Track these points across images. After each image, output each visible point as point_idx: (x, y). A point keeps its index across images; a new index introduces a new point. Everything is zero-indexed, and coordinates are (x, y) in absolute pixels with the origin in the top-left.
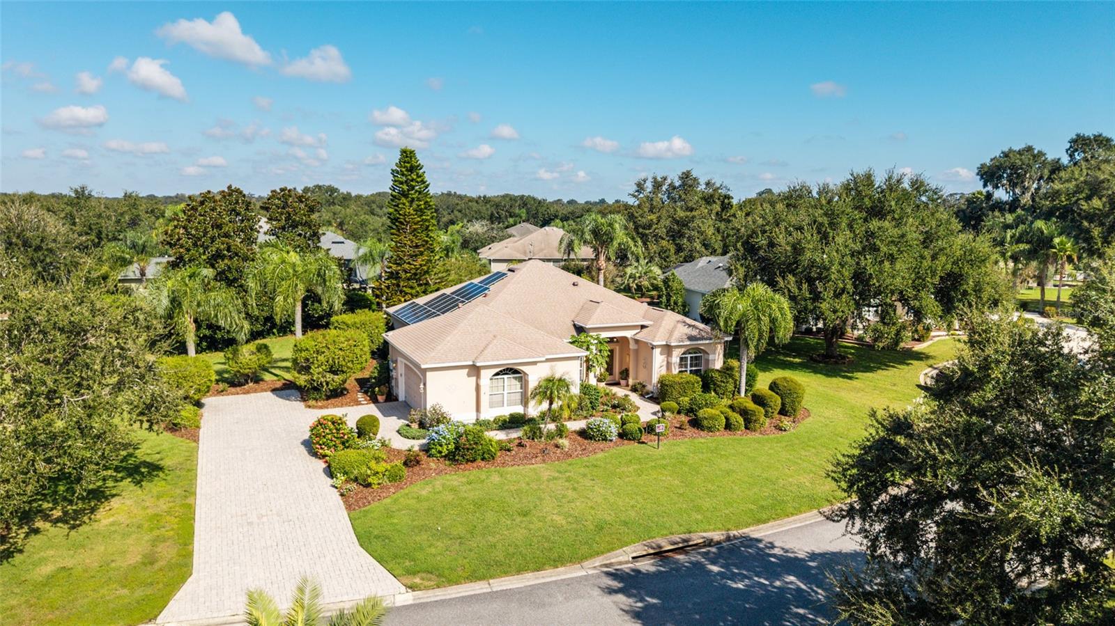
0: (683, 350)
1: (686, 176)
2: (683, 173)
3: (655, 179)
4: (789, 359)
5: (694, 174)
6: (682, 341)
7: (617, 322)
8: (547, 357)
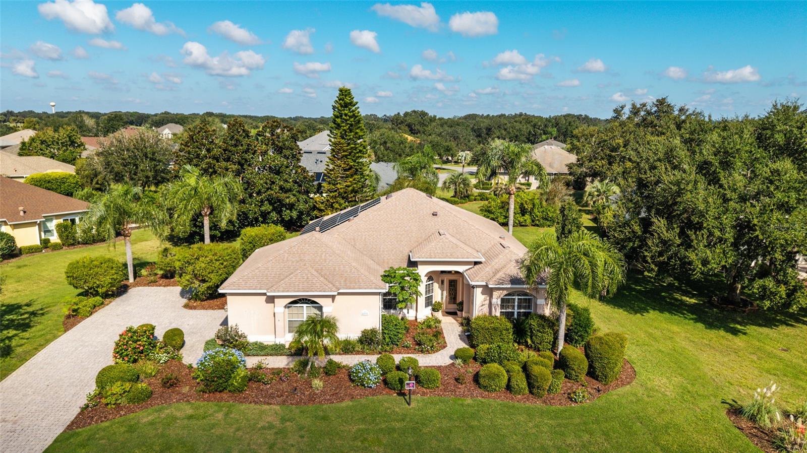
0: (505, 292)
1: (661, 102)
2: (657, 101)
3: (634, 106)
4: (684, 298)
5: (669, 101)
6: (502, 284)
7: (447, 257)
8: (341, 291)
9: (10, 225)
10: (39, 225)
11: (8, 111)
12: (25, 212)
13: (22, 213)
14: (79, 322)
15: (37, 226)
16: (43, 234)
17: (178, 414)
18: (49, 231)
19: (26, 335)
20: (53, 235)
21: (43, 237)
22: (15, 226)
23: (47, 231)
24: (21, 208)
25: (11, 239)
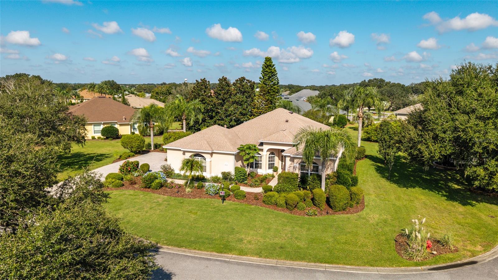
4: (454, 185)
6: (298, 155)
7: (278, 141)
8: (214, 151)
9: (119, 124)
10: (131, 125)
11: (163, 83)
12: (125, 119)
13: (124, 119)
14: (120, 161)
15: (130, 126)
16: (132, 130)
17: (127, 193)
18: (135, 129)
19: (98, 163)
20: (137, 131)
21: (132, 131)
22: (121, 125)
23: (134, 129)
24: (124, 117)
25: (117, 130)
